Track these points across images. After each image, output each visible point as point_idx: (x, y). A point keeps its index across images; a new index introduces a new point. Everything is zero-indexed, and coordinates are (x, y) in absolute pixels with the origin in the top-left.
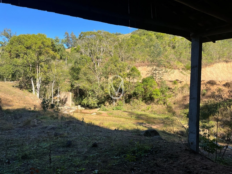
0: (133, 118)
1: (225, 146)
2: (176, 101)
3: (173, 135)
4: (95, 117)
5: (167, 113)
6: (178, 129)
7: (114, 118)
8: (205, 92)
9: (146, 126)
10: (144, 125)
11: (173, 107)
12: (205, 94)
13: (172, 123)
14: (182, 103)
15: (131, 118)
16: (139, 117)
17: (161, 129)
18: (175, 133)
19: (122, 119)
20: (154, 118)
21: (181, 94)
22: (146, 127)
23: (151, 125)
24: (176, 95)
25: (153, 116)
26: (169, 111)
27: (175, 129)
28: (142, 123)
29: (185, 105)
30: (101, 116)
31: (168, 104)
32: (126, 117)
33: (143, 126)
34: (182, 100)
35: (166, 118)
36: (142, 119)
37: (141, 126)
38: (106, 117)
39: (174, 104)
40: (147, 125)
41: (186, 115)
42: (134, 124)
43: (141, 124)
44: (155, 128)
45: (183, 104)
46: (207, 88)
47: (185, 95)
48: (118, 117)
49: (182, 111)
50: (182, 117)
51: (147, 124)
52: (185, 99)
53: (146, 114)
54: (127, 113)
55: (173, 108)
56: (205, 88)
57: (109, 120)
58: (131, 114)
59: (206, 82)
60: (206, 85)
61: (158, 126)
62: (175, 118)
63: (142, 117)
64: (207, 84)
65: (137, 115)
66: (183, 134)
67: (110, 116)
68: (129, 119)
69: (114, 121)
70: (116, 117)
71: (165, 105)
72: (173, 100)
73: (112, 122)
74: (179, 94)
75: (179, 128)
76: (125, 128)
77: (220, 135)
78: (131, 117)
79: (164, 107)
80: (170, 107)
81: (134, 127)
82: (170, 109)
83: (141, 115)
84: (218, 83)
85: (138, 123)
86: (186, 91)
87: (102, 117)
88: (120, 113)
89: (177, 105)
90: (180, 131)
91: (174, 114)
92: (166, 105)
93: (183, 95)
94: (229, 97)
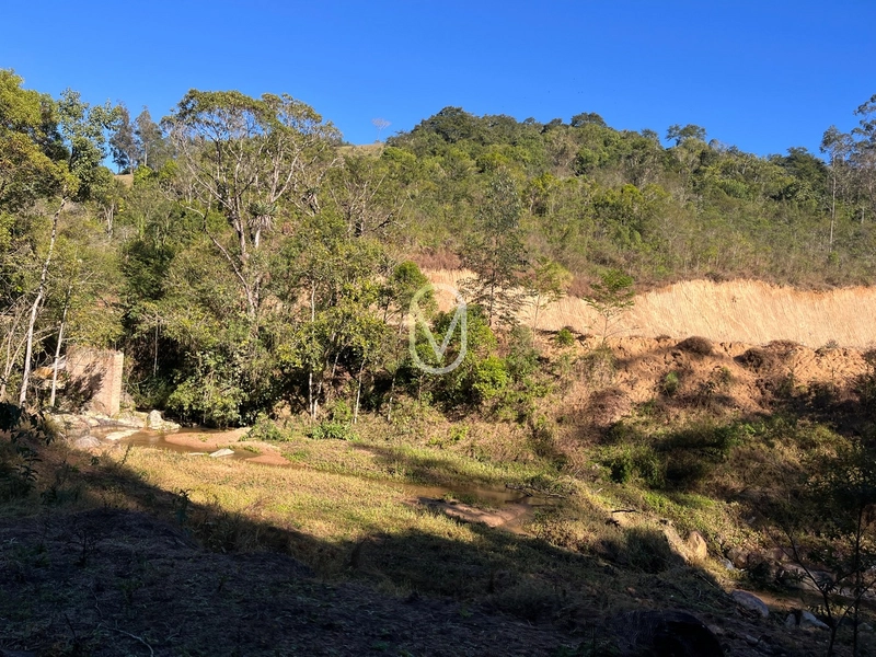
0: (397, 475)
2: (567, 411)
3: (580, 559)
4: (229, 470)
5: (531, 457)
6: (593, 530)
7: (314, 473)
8: (676, 380)
9: (461, 516)
10: (449, 511)
11: (557, 433)
12: (674, 389)
13: (559, 505)
14: (590, 419)
15: (390, 477)
16: (423, 474)
17: (523, 529)
18: (582, 549)
19: (355, 483)
20: (486, 481)
21: (586, 382)
22: (459, 521)
23: (477, 512)
24: (567, 385)
25: (476, 467)
26: (542, 452)
27: (580, 532)
28: (441, 501)
29: (600, 429)
30: (258, 463)
31: (535, 421)
32: (369, 473)
33: (449, 517)
34: (590, 410)
35: (532, 480)
36: (435, 481)
37: (441, 518)
38: (279, 471)
39: (560, 421)
40: (462, 511)
41: (610, 472)
42: (405, 505)
43: (435, 506)
44: (496, 524)
45: (593, 426)
46: (679, 365)
47: (599, 390)
48: (332, 472)
49: (593, 453)
50: (596, 477)
51: (461, 507)
52: (602, 407)
53: (449, 458)
54: (370, 455)
55: (557, 438)
56: (672, 366)
57: (292, 484)
58: (389, 458)
59: (673, 344)
60: (674, 355)
61: (509, 517)
62: (569, 480)
63: (434, 471)
64: (680, 352)
65: (414, 461)
66: (616, 555)
67: (297, 467)
68: (378, 480)
69: (317, 490)
70: (324, 471)
71: (525, 425)
72: (555, 408)
73: (306, 497)
74: (576, 385)
75: (598, 526)
76: (371, 527)
77: (748, 557)
78: (391, 471)
79: (520, 432)
80: (546, 436)
81: (410, 520)
82: (541, 443)
83: (429, 463)
84: (717, 349)
85: (423, 500)
86: (602, 374)
87: (261, 470)
88: (340, 455)
89: (569, 429)
90: (603, 543)
91: (560, 463)
92: (529, 423)
93: (592, 390)
94: (760, 404)
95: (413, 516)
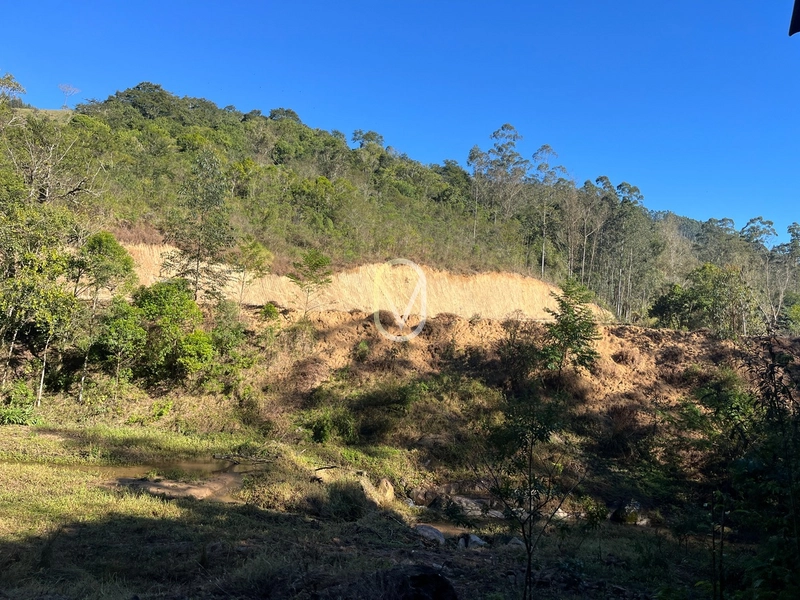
0: (91, 458)
1: (459, 538)
2: (272, 380)
3: (288, 519)
5: (237, 426)
6: (299, 489)
8: (366, 348)
9: (167, 492)
10: (153, 490)
11: (263, 401)
12: (365, 355)
13: (267, 470)
14: (293, 386)
15: (84, 460)
16: (122, 454)
17: (232, 497)
18: (289, 508)
19: (40, 472)
20: (192, 454)
21: (289, 353)
22: (164, 498)
23: (184, 486)
24: (272, 355)
25: (181, 441)
26: (247, 421)
27: (286, 492)
28: (144, 480)
29: (302, 394)
31: (241, 392)
32: (58, 459)
33: (154, 495)
34: (293, 378)
35: (240, 448)
36: (137, 460)
37: (144, 498)
39: (265, 390)
40: (167, 488)
41: (311, 433)
42: (102, 489)
43: (137, 486)
44: (205, 496)
45: (296, 393)
46: (369, 335)
47: (301, 359)
48: (12, 461)
49: (296, 417)
50: (299, 440)
51: (166, 484)
52: (304, 374)
53: (152, 435)
54: (57, 438)
55: (263, 406)
56: (363, 336)
58: (81, 441)
59: (364, 317)
60: (365, 326)
61: (217, 487)
62: (274, 445)
63: (134, 449)
64: (369, 323)
65: (112, 442)
66: (320, 510)
68: (69, 465)
71: (232, 396)
72: (260, 378)
74: (281, 355)
75: (303, 484)
77: (425, 495)
78: (84, 455)
79: (226, 402)
80: (251, 404)
81: (108, 504)
82: (248, 413)
83: (129, 442)
85: (122, 482)
86: (304, 345)
88: (21, 442)
89: (273, 397)
90: (308, 500)
91: (266, 429)
92: (236, 394)
93: (295, 360)
94: (431, 365)
95: (112, 499)
